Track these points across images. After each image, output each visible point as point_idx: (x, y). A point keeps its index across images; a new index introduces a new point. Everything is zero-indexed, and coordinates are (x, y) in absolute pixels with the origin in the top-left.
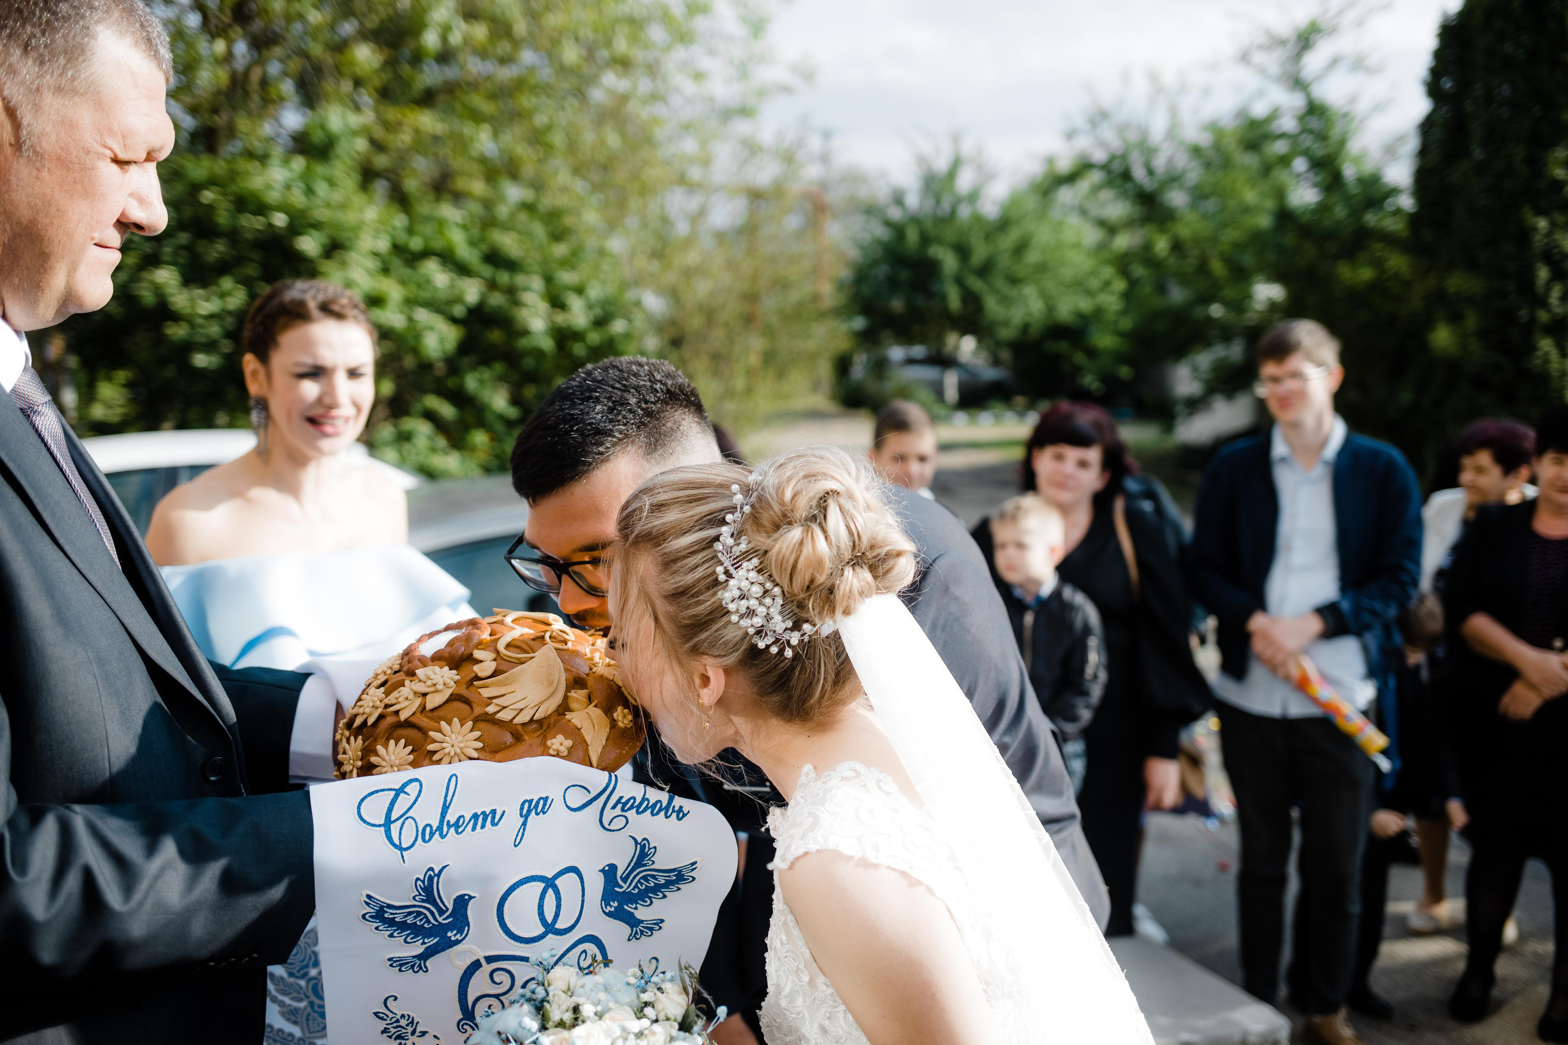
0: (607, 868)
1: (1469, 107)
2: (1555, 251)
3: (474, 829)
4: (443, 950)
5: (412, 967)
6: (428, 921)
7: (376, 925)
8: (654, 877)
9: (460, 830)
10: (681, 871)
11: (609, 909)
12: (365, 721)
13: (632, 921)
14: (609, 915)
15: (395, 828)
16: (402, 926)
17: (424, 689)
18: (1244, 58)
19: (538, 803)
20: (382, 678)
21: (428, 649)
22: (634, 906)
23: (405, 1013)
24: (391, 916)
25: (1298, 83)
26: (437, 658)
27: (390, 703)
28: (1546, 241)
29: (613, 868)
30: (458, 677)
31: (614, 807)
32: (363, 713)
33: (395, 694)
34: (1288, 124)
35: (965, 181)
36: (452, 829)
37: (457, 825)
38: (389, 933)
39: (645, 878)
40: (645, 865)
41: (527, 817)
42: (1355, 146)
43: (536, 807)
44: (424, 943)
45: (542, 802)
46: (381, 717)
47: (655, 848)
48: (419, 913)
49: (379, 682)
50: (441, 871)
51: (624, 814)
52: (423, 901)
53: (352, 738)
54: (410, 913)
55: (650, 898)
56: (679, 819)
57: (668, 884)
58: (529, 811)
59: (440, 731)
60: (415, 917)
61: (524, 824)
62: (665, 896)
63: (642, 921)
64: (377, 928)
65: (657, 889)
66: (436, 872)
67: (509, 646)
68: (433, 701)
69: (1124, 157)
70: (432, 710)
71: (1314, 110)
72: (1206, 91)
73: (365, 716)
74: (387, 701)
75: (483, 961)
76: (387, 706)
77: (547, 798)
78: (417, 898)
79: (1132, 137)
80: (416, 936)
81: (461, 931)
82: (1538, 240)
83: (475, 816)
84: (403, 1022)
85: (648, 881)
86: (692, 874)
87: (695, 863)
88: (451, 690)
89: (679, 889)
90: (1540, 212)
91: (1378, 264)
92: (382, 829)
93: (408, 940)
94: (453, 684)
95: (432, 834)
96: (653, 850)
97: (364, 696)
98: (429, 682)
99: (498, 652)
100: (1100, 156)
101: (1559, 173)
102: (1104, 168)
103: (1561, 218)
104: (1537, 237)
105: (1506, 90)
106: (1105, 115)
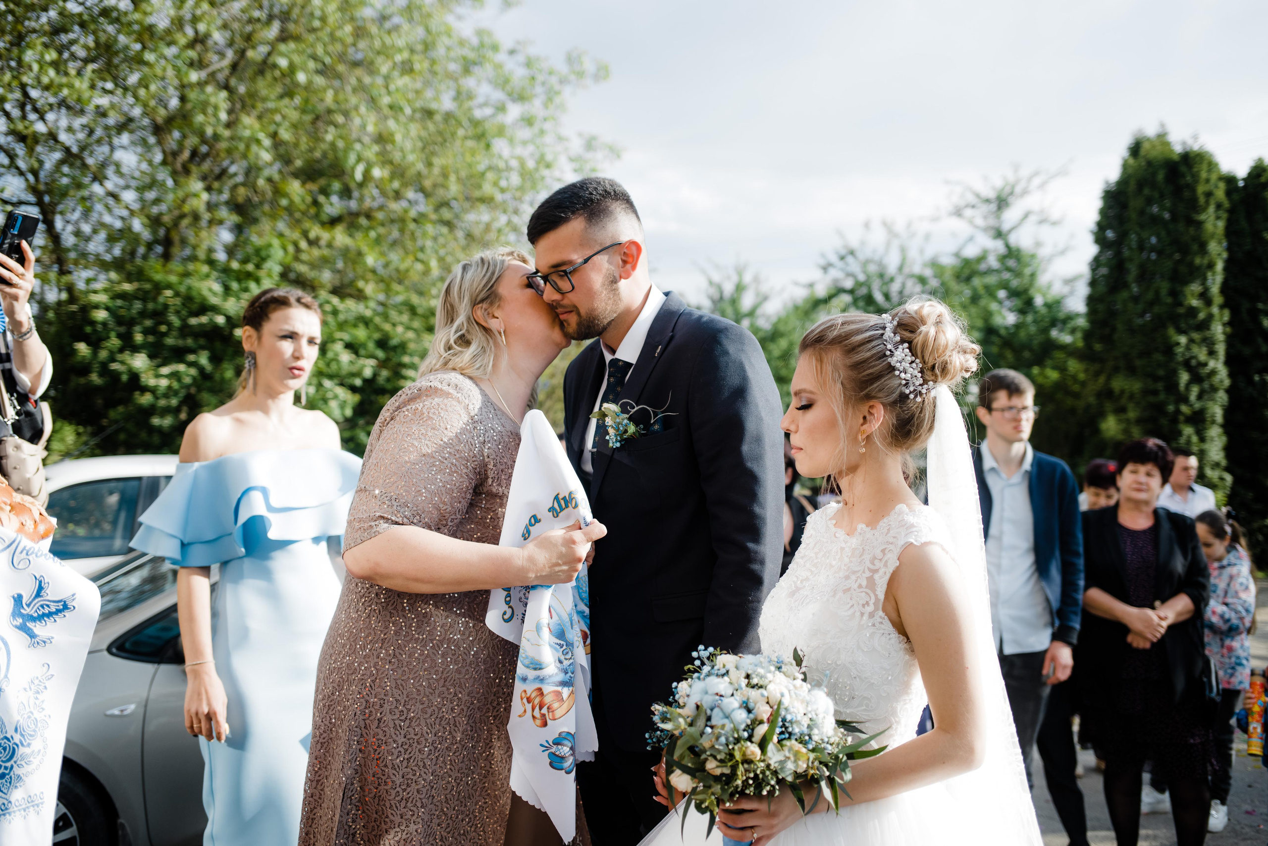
0: (16, 595)
1: (1126, 253)
2: (1193, 361)
8: (48, 606)
10: (65, 602)
11: (15, 623)
14: (16, 627)
18: (958, 213)
22: (33, 624)
25: (999, 234)
28: (1185, 353)
29: (20, 596)
31: (21, 552)
34: (993, 262)
35: (747, 302)
39: (42, 606)
40: (42, 596)
42: (1043, 279)
47: (49, 583)
55: (45, 620)
62: (55, 620)
63: (39, 636)
65: (50, 615)
69: (867, 284)
71: (1012, 254)
72: (927, 237)
79: (872, 268)
82: (1180, 352)
85: (44, 608)
86: (73, 605)
87: (75, 596)
89: (64, 616)
90: (1181, 332)
91: (1062, 369)
96: (47, 585)
100: (849, 284)
101: (1195, 303)
102: (851, 292)
103: (1196, 336)
104: (1179, 350)
105: (1154, 240)
106: (852, 253)
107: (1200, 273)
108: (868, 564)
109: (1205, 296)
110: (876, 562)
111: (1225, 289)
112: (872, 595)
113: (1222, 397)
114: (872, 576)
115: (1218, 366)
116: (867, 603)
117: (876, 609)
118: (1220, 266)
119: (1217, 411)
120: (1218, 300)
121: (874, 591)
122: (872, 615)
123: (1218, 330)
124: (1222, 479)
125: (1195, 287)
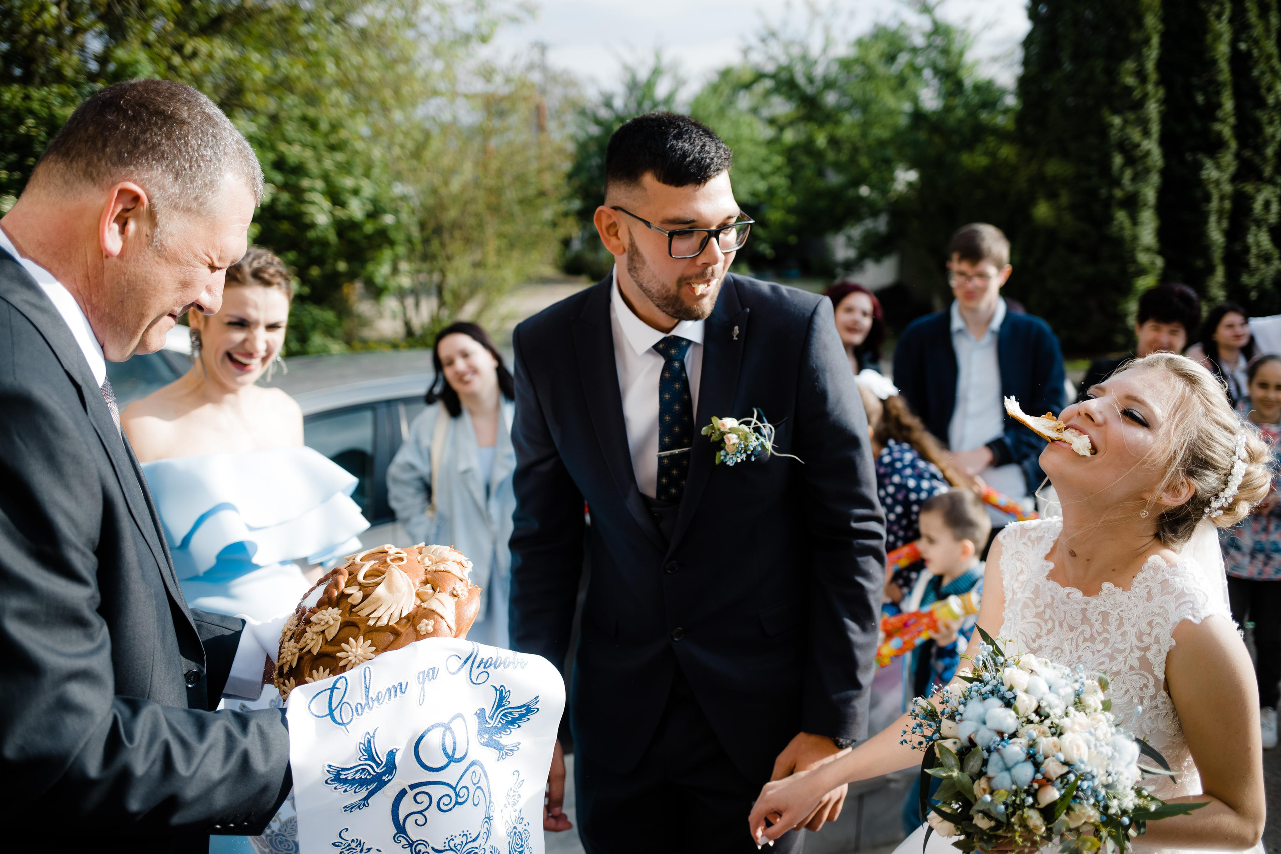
0: (479, 712)
1: (1060, 29)
2: (1127, 142)
3: (390, 699)
4: (380, 789)
5: (359, 807)
6: (370, 774)
7: (334, 786)
8: (511, 713)
9: (381, 702)
10: (529, 706)
11: (483, 741)
12: (291, 666)
13: (499, 747)
14: (484, 745)
15: (336, 714)
16: (353, 782)
17: (321, 629)
19: (428, 673)
20: (289, 634)
21: (311, 602)
22: (500, 736)
23: (354, 839)
24: (345, 777)
25: (925, 8)
26: (321, 605)
27: (302, 647)
28: (1120, 134)
29: (483, 711)
30: (340, 611)
31: (478, 667)
32: (287, 661)
33: (303, 640)
34: (919, 41)
35: (662, 89)
36: (376, 703)
37: (378, 699)
38: (344, 790)
39: (505, 715)
40: (504, 706)
41: (424, 683)
42: (969, 57)
43: (428, 676)
44: (367, 789)
45: (431, 672)
46: (300, 659)
47: (509, 691)
48: (363, 770)
49: (288, 637)
50: (374, 734)
51: (486, 670)
52: (366, 760)
53: (286, 681)
54: (357, 772)
55: (509, 729)
56: (523, 668)
57: (521, 717)
58: (424, 679)
59: (343, 650)
60: (361, 774)
61: (423, 689)
62: (519, 726)
63: (506, 746)
64: (335, 789)
65: (513, 722)
66: (372, 735)
67: (365, 577)
68: (331, 634)
69: (788, 69)
70: (331, 640)
71: (939, 30)
73: (289, 663)
74: (299, 646)
75: (408, 789)
76: (301, 650)
77: (434, 668)
78: (362, 759)
79: (795, 51)
80: (362, 786)
81: (391, 774)
82: (1114, 133)
83: (389, 690)
84: (353, 845)
85: (506, 717)
86: (537, 706)
87: (538, 697)
88: (339, 622)
89: (529, 719)
90: (1116, 111)
91: (992, 154)
92: (329, 717)
93: (357, 791)
94: (339, 617)
95: (363, 709)
96: (508, 694)
97: (283, 650)
98: (323, 623)
99: (360, 584)
100: (770, 68)
101: (1130, 80)
102: (773, 76)
103: (1131, 116)
104: (1114, 132)
105: (1088, 14)
106: (773, 34)
107: (1136, 49)
108: (1136, 642)
109: (1141, 76)
110: (1145, 638)
111: (1161, 64)
112: (1149, 676)
113: (1155, 178)
114: (1144, 656)
115: (1152, 146)
116: (1146, 686)
117: (1158, 691)
118: (1155, 40)
119: (1150, 194)
120: (1153, 76)
121: (1152, 673)
122: (1153, 698)
123: (1153, 109)
124: (1153, 263)
125: (1130, 65)
